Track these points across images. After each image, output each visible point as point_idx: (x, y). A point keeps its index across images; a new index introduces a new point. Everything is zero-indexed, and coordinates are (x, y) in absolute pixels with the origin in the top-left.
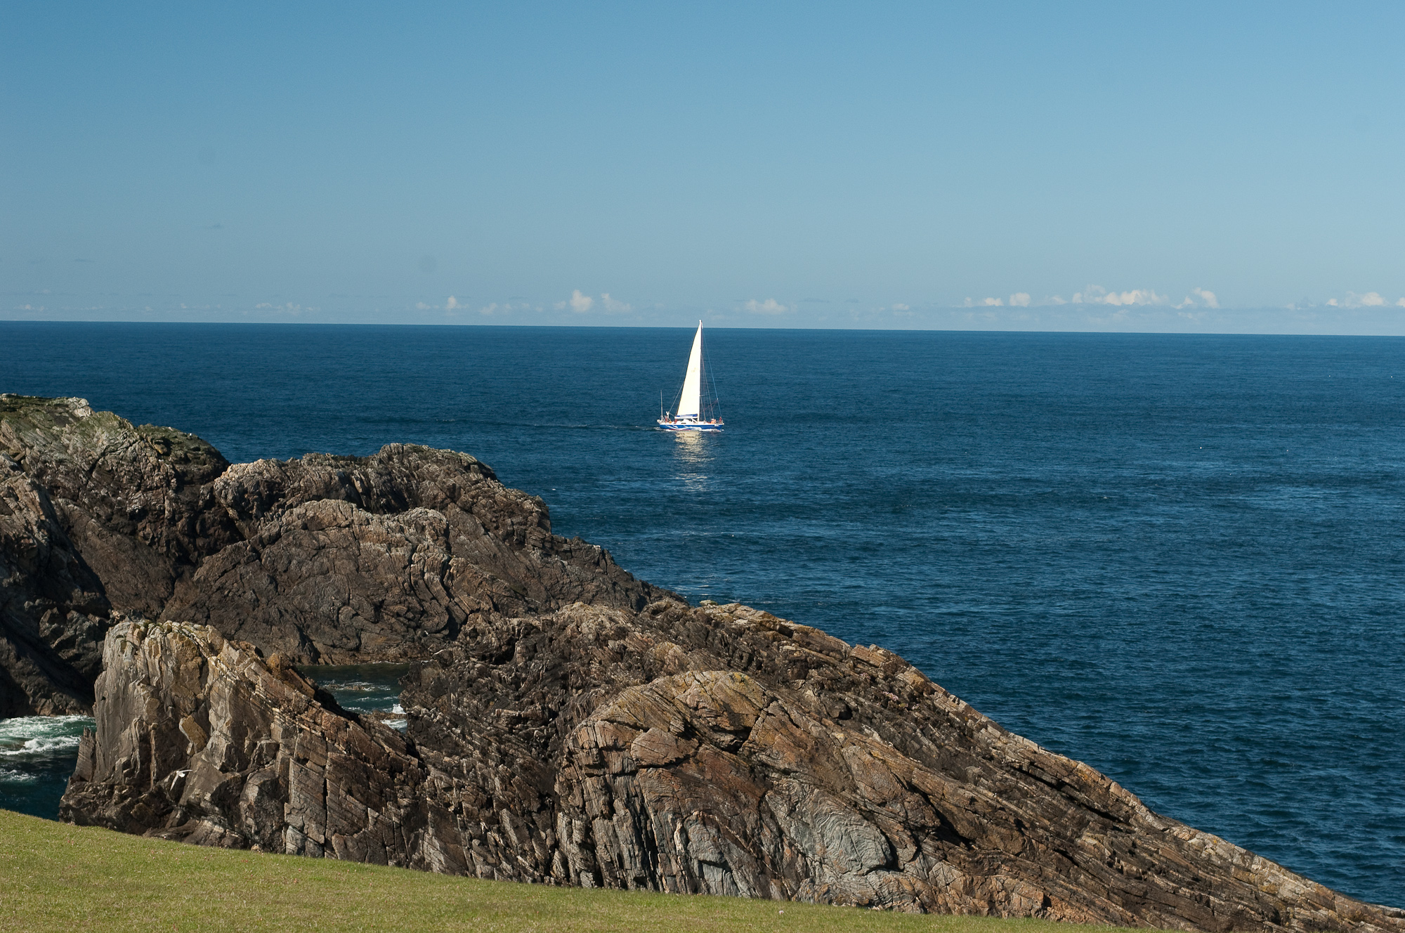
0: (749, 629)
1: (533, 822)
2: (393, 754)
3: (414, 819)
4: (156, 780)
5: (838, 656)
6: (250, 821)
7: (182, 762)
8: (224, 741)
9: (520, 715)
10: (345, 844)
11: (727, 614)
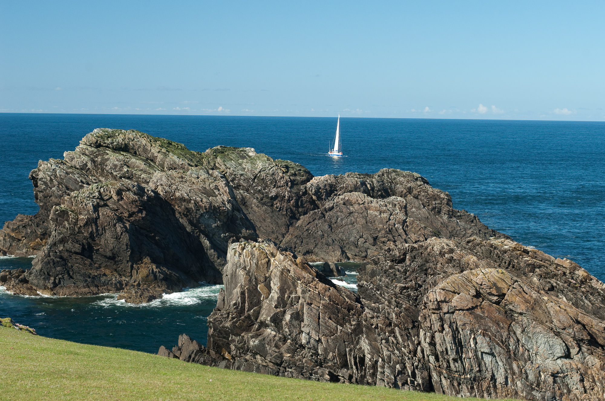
0: (509, 250)
1: (409, 333)
2: (349, 302)
3: (358, 331)
4: (248, 311)
5: (549, 263)
6: (287, 330)
7: (259, 303)
8: (276, 295)
9: (405, 286)
10: (328, 341)
11: (500, 244)
